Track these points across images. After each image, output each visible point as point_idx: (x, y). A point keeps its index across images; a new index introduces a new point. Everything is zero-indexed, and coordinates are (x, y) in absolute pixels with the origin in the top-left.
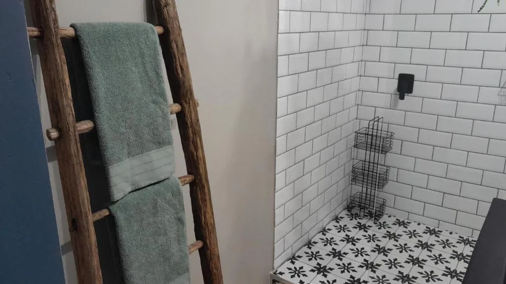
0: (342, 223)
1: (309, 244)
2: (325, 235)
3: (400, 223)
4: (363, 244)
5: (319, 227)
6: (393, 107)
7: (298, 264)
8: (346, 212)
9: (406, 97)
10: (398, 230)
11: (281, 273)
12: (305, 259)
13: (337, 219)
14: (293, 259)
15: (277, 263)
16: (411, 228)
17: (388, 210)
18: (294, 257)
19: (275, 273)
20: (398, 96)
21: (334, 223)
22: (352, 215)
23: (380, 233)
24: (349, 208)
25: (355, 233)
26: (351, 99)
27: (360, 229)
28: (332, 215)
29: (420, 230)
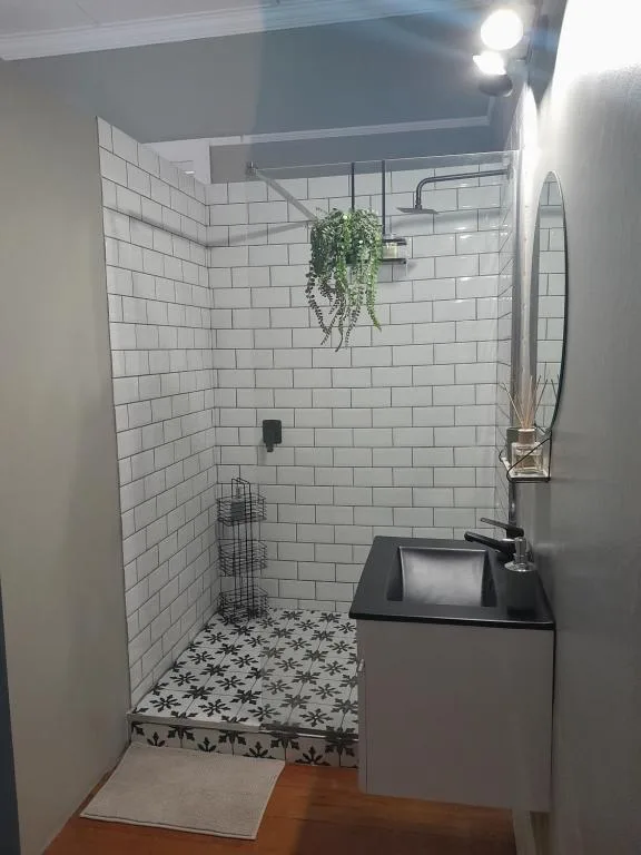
0: (215, 632)
1: (175, 666)
2: (194, 651)
3: (288, 615)
4: (247, 650)
5: (184, 642)
6: (261, 463)
7: (164, 694)
8: (218, 616)
9: (275, 449)
10: (289, 624)
11: (143, 710)
12: (173, 685)
13: (206, 628)
14: (156, 689)
15: (135, 697)
16: (303, 619)
17: (272, 603)
18: (157, 687)
19: (134, 712)
20: (266, 449)
21: (204, 634)
22: (227, 619)
23: (266, 633)
24: (220, 611)
25: (233, 640)
26: (207, 457)
27: (240, 634)
28: (199, 624)
29: (315, 618)
